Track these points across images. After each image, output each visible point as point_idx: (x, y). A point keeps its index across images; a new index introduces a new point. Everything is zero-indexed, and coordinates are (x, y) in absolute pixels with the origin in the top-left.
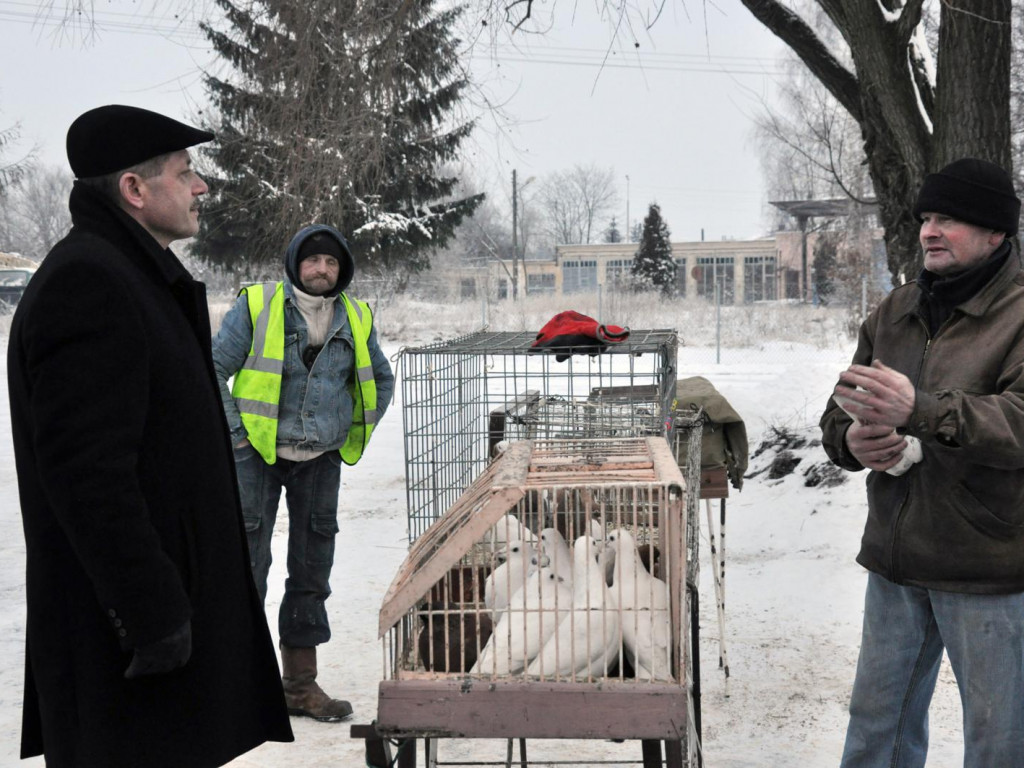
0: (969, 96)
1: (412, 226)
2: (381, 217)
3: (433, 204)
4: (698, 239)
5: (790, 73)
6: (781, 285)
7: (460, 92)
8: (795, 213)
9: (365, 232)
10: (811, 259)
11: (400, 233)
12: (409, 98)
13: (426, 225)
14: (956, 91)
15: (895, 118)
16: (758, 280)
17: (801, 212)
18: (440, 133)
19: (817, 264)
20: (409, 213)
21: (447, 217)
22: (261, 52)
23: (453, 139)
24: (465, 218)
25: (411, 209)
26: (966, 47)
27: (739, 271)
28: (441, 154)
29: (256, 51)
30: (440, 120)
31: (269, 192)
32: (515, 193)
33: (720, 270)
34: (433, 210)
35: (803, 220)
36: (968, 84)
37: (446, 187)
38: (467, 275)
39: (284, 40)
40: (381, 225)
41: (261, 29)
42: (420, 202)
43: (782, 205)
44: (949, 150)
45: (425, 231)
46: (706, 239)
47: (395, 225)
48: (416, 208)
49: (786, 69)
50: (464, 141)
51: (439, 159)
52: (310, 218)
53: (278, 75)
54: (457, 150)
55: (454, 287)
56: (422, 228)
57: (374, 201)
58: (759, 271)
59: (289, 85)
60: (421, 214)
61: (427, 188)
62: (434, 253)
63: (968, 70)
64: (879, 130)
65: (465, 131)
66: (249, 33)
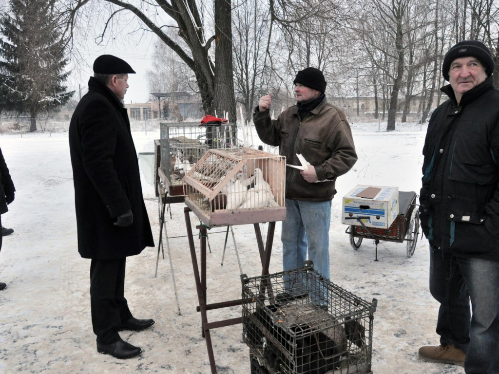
0: (224, 66)
1: (55, 100)
2: (47, 97)
3: (60, 94)
4: (130, 103)
5: (155, 60)
6: (152, 115)
7: (67, 62)
8: (157, 96)
9: (41, 102)
10: (162, 108)
11: (52, 102)
12: (52, 64)
13: (59, 100)
14: (220, 64)
15: (205, 70)
16: (147, 113)
17: (158, 96)
18: (61, 74)
19: (164, 109)
20: (54, 96)
21: (65, 97)
22: (6, 50)
23: (65, 76)
24: (70, 98)
25: (54, 95)
26: (222, 54)
27: (142, 111)
28: (62, 79)
29: (4, 50)
30: (61, 70)
31: (11, 90)
32: (80, 91)
33: (136, 111)
34: (60, 95)
35: (159, 98)
36: (223, 63)
37: (64, 89)
38: (67, 114)
39: (13, 47)
40: (46, 100)
41: (6, 44)
42: (56, 93)
43: (154, 94)
44: (219, 79)
45: (59, 101)
46: (133, 103)
47: (50, 100)
48: (56, 95)
49: (153, 59)
50: (69, 76)
51: (62, 81)
52: (24, 98)
53: (12, 56)
54: (67, 78)
55: (63, 117)
56: (58, 100)
57: (43, 93)
58: (147, 111)
59: (15, 60)
60: (57, 97)
61: (58, 89)
62: (62, 107)
63: (223, 60)
64: (200, 74)
65: (69, 73)
66: (2, 45)
